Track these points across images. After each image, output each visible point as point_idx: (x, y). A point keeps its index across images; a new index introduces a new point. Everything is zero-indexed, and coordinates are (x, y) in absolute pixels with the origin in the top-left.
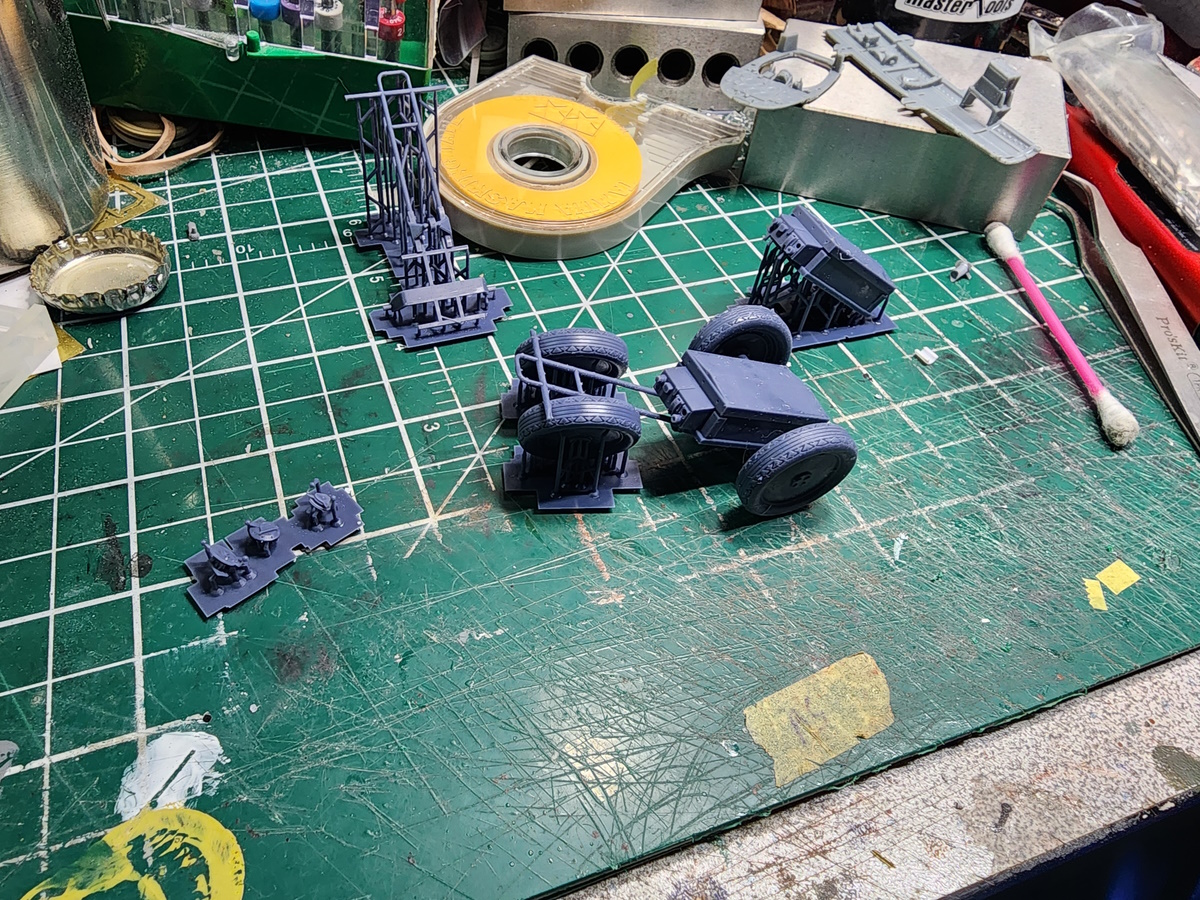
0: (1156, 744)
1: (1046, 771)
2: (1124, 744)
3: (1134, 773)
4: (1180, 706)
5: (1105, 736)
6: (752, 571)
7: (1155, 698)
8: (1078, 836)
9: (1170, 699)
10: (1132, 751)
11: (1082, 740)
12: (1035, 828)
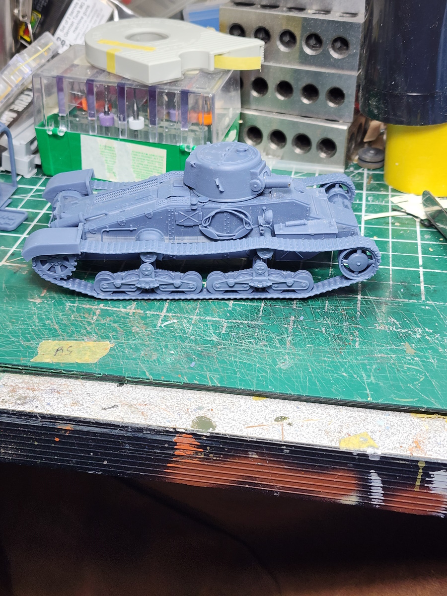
0: (202, 415)
1: (146, 405)
2: (190, 410)
3: (181, 418)
4: (232, 411)
5: (185, 406)
6: (99, 310)
7: (224, 406)
8: (132, 422)
9: (231, 408)
10: (190, 413)
11: (173, 403)
12: (119, 414)
